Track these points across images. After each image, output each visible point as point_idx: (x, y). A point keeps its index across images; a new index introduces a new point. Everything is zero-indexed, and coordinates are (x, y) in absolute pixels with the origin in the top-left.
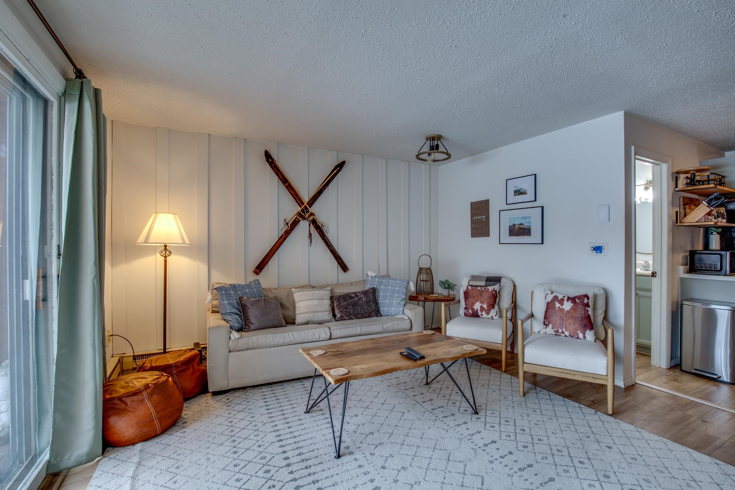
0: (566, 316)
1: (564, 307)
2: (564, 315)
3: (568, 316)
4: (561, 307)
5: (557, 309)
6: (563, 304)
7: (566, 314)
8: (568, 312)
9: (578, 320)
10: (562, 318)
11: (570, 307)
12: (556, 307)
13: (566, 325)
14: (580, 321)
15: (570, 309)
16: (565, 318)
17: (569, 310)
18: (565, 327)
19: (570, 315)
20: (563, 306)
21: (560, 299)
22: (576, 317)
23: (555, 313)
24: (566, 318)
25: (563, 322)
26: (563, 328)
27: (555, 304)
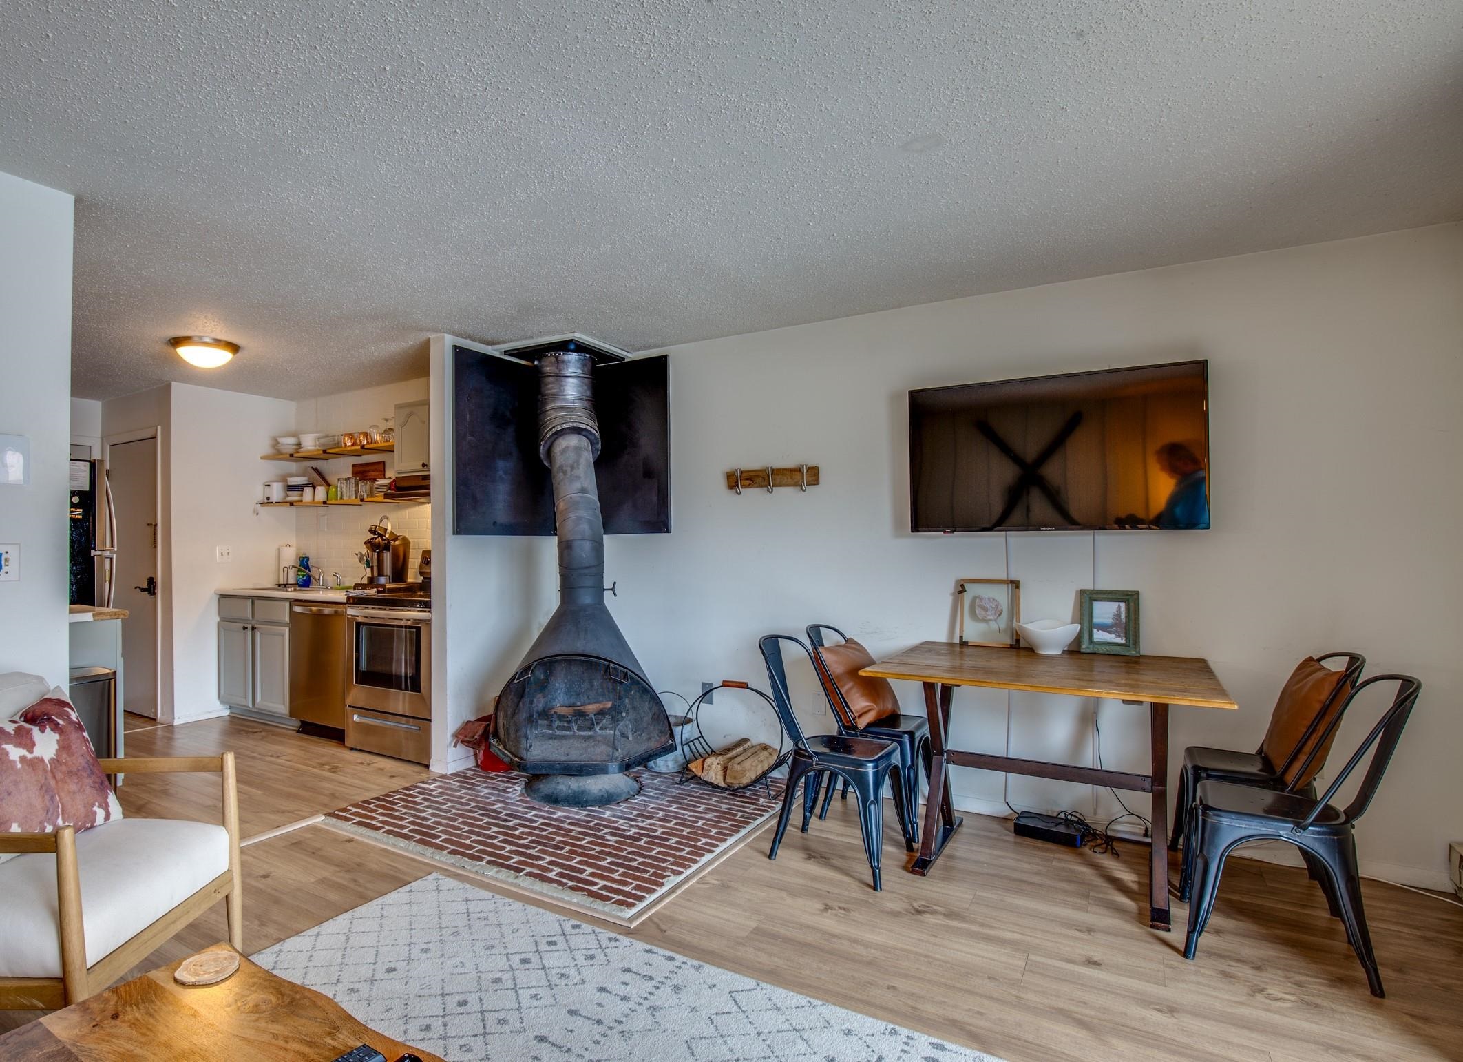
0: (54, 777)
1: (38, 752)
2: (50, 775)
3: (59, 775)
4: (29, 756)
5: (19, 766)
6: (34, 744)
7: (52, 772)
8: (56, 762)
9: (85, 775)
10: (44, 788)
11: (56, 747)
12: (14, 762)
13: (62, 804)
14: (89, 776)
15: (57, 751)
16: (53, 783)
17: (57, 755)
18: (63, 811)
19: (64, 768)
20: (36, 749)
21: (13, 732)
22: (78, 770)
23: (16, 783)
24: (57, 782)
25: (52, 798)
26: (58, 817)
27: (7, 754)
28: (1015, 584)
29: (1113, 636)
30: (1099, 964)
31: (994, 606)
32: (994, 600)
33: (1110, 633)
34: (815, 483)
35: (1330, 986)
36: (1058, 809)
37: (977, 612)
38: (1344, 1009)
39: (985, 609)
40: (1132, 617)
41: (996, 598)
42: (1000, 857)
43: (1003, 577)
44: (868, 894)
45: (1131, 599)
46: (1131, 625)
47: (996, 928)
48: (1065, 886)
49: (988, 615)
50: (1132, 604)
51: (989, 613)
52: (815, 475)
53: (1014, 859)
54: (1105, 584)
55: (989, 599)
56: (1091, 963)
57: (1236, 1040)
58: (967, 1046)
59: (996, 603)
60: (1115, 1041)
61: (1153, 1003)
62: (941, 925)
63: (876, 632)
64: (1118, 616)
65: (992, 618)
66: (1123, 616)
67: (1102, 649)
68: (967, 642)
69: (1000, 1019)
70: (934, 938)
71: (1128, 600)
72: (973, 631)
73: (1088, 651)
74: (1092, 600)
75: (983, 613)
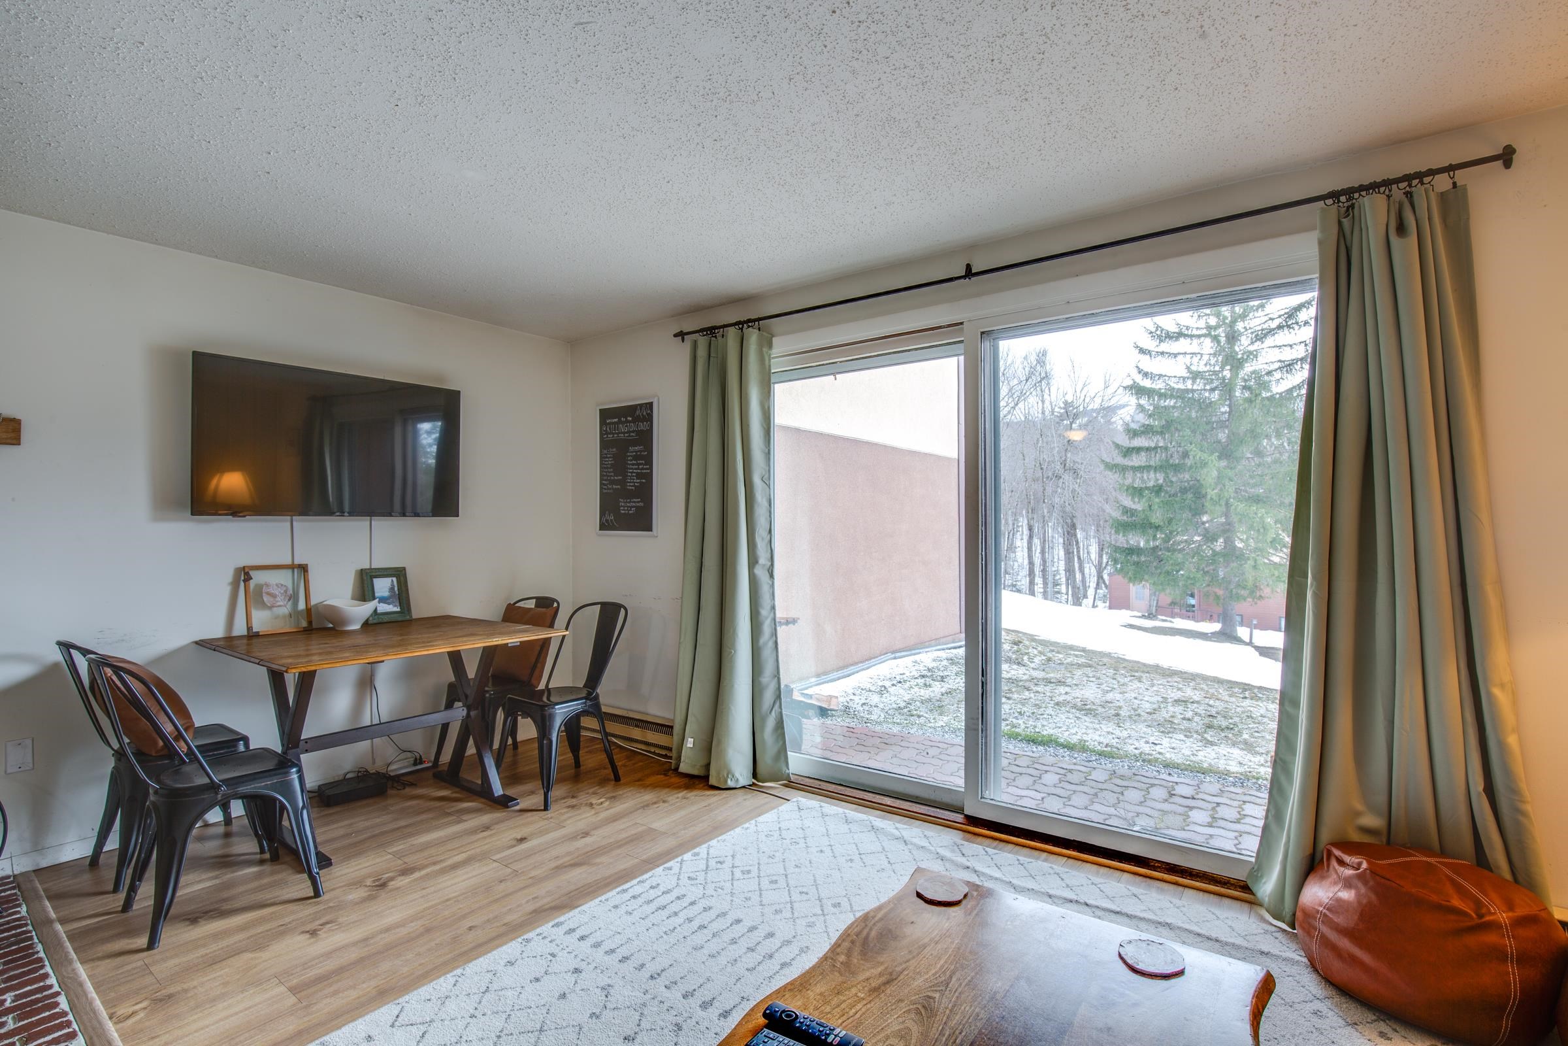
28: (304, 568)
29: (391, 606)
30: (525, 838)
31: (282, 591)
32: (282, 585)
33: (389, 604)
34: (14, 441)
35: (603, 787)
36: (342, 772)
37: (265, 599)
38: (621, 792)
39: (274, 596)
40: (404, 589)
41: (282, 583)
42: (351, 824)
43: (288, 561)
44: (318, 903)
45: (399, 574)
46: (402, 595)
47: (441, 861)
48: (424, 816)
49: (277, 601)
50: (402, 578)
51: (278, 599)
52: (14, 431)
53: (364, 820)
54: (377, 564)
55: (277, 585)
56: (522, 840)
57: (622, 827)
58: (564, 914)
59: (285, 589)
60: (598, 860)
61: (578, 835)
62: (410, 882)
63: (123, 640)
64: (392, 589)
65: (281, 603)
66: (396, 589)
67: (386, 619)
68: (258, 632)
69: (548, 892)
70: (424, 891)
71: (399, 575)
72: (262, 621)
73: (375, 621)
74: (372, 577)
75: (272, 599)
